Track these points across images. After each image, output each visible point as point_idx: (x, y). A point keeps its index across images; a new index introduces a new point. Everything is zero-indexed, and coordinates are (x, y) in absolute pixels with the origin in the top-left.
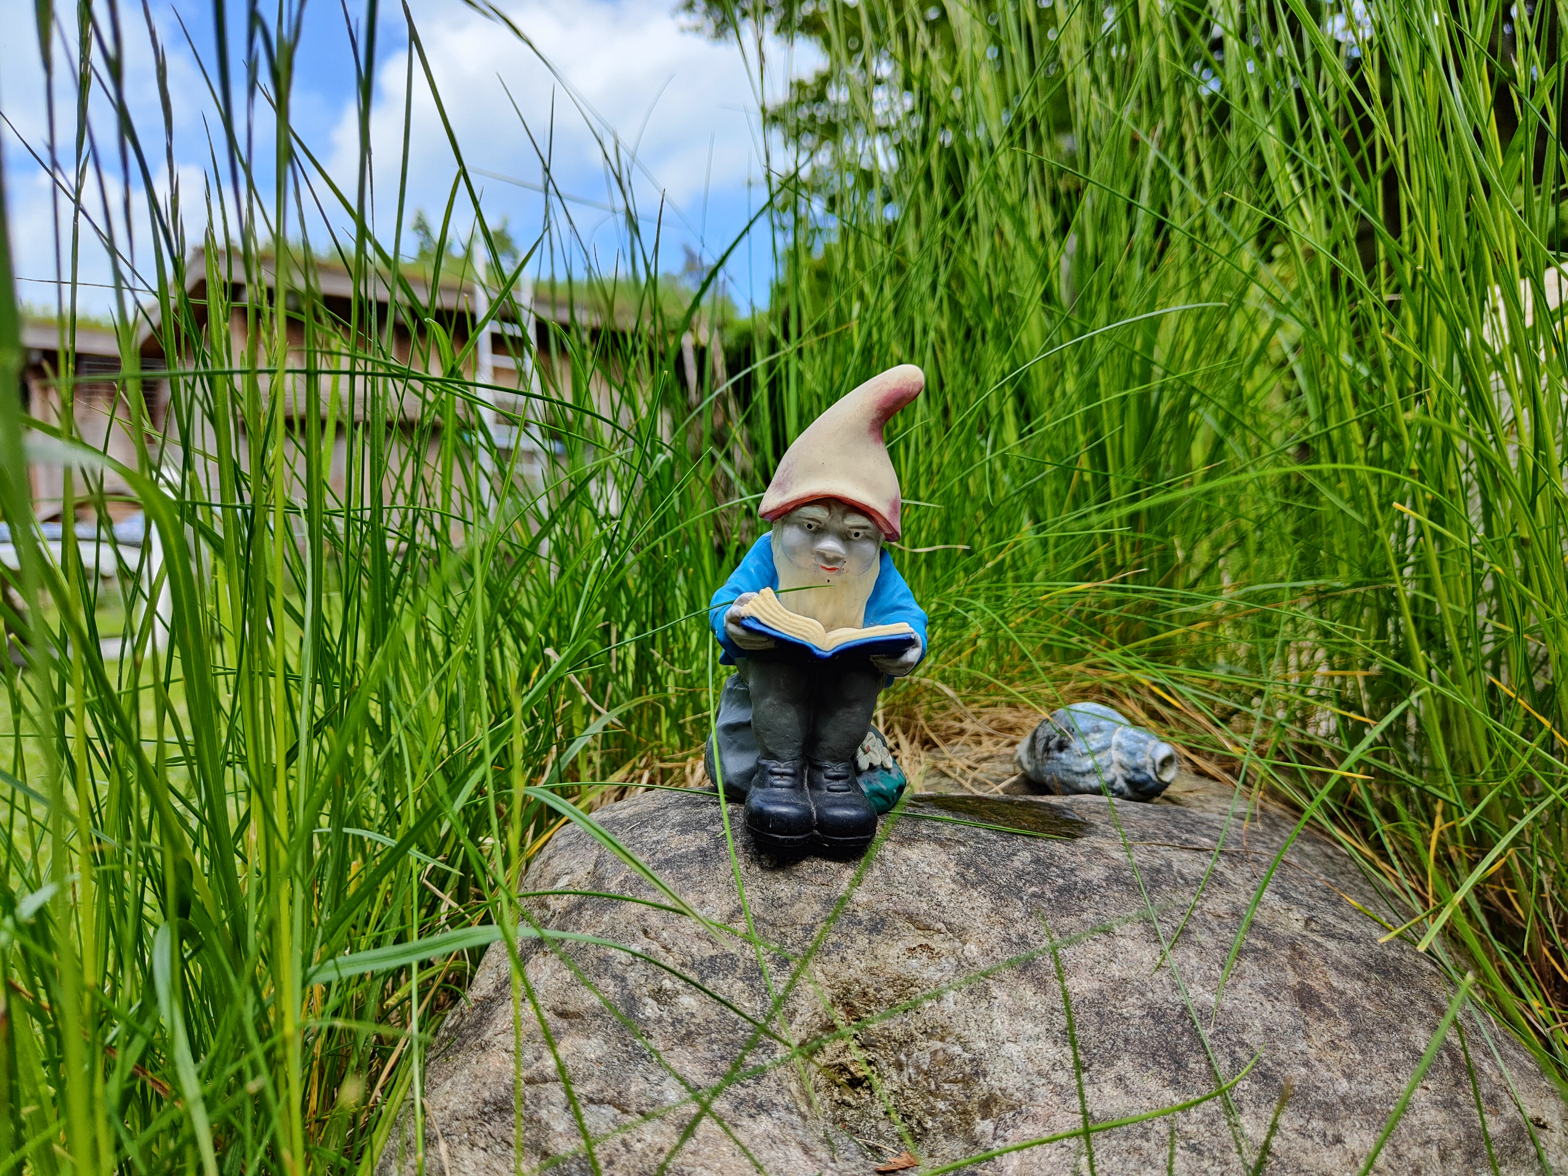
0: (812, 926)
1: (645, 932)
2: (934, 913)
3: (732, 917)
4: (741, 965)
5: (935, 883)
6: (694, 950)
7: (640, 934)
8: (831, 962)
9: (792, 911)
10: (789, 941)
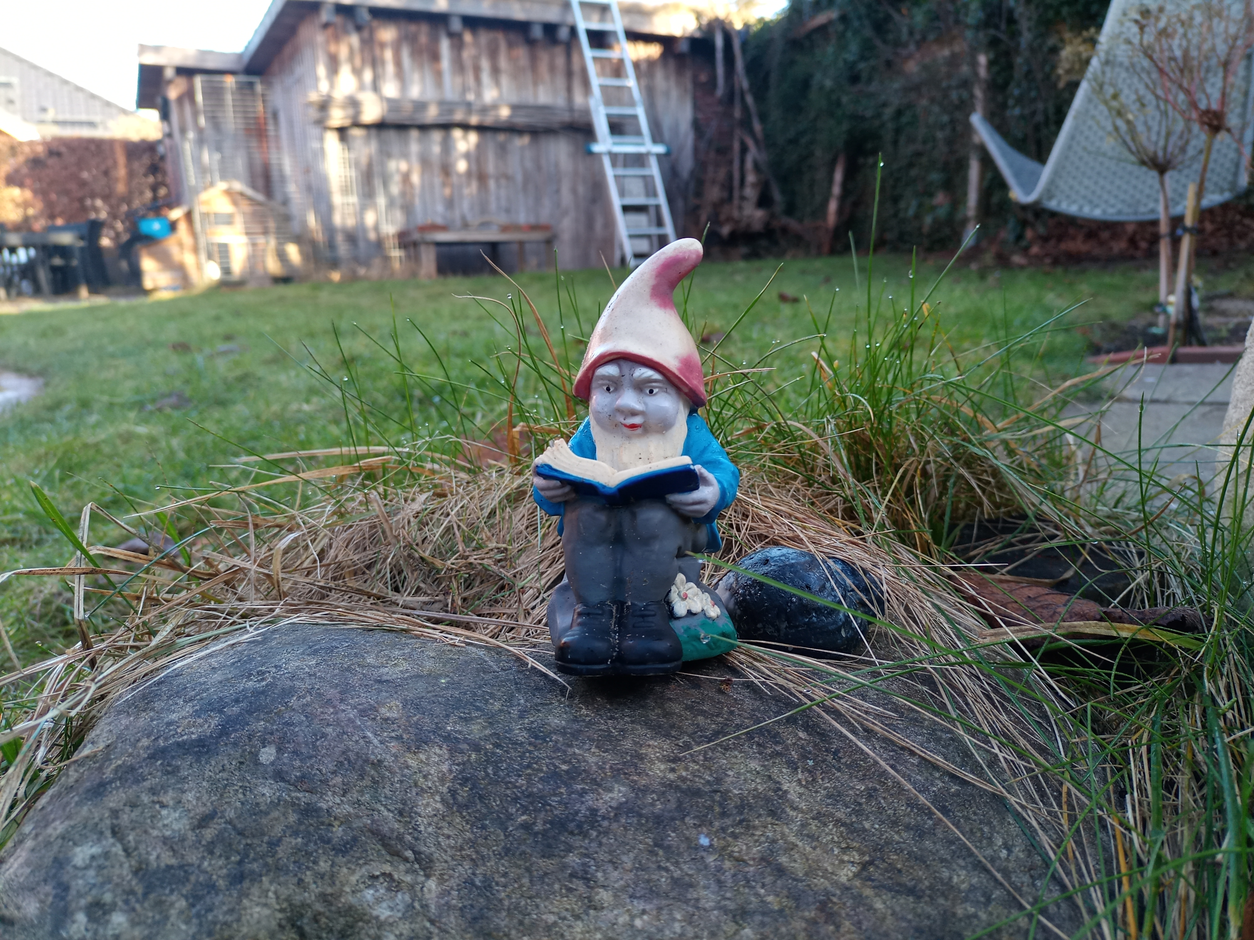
0: (280, 840)
1: (114, 833)
2: (408, 838)
3: (204, 821)
4: (193, 878)
5: (422, 802)
6: (153, 857)
7: (108, 833)
8: (285, 884)
9: (264, 821)
10: (252, 855)
